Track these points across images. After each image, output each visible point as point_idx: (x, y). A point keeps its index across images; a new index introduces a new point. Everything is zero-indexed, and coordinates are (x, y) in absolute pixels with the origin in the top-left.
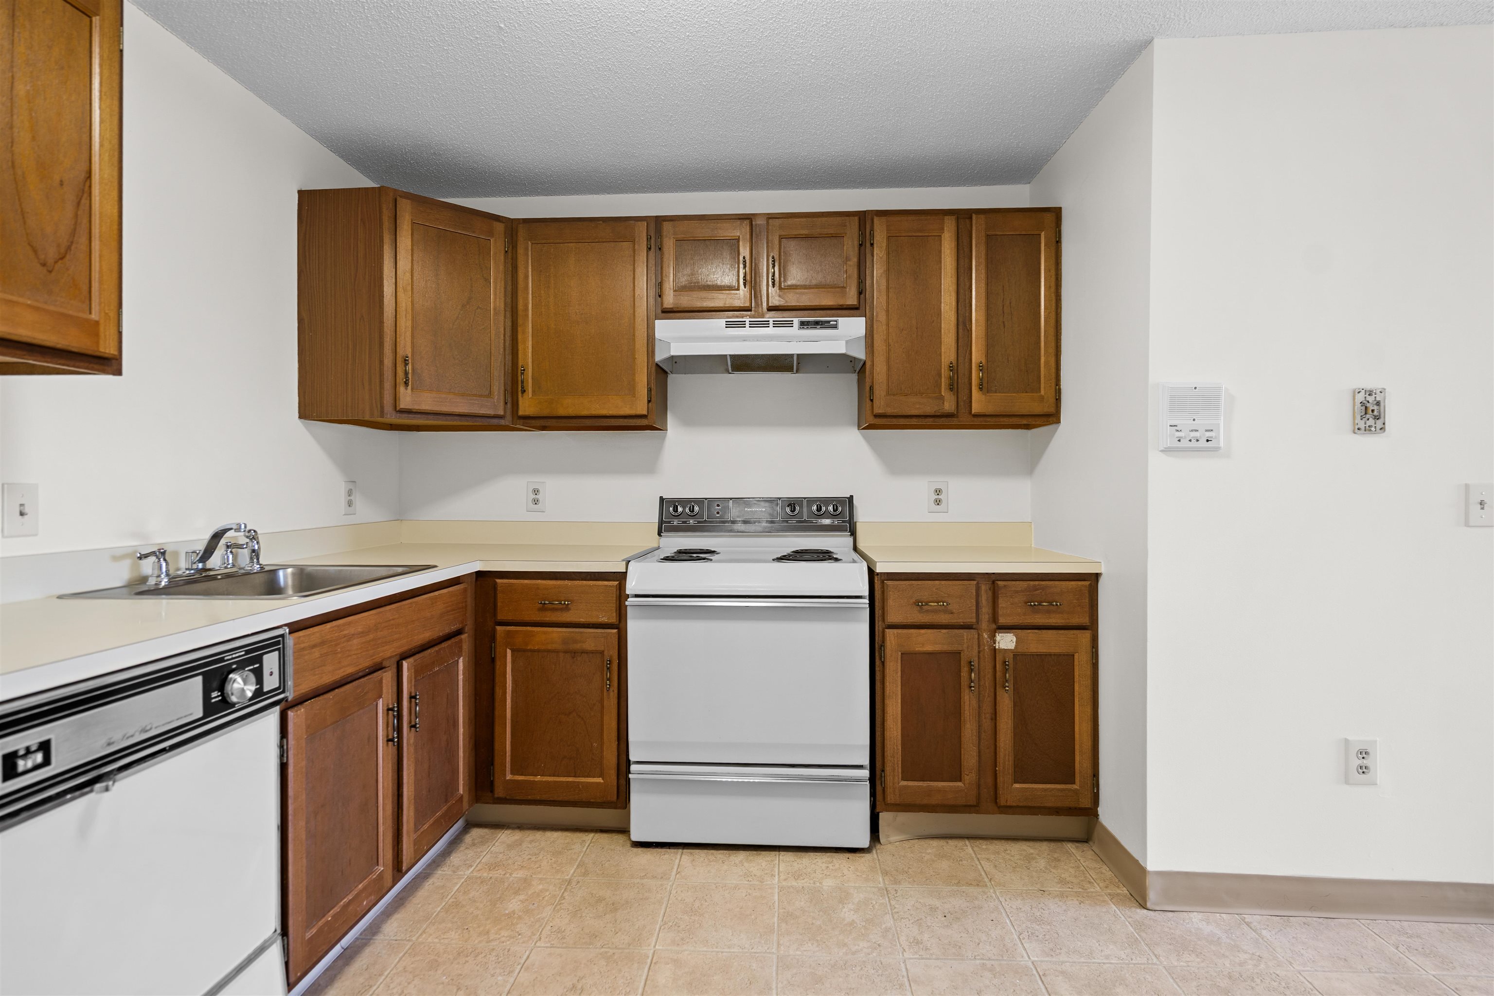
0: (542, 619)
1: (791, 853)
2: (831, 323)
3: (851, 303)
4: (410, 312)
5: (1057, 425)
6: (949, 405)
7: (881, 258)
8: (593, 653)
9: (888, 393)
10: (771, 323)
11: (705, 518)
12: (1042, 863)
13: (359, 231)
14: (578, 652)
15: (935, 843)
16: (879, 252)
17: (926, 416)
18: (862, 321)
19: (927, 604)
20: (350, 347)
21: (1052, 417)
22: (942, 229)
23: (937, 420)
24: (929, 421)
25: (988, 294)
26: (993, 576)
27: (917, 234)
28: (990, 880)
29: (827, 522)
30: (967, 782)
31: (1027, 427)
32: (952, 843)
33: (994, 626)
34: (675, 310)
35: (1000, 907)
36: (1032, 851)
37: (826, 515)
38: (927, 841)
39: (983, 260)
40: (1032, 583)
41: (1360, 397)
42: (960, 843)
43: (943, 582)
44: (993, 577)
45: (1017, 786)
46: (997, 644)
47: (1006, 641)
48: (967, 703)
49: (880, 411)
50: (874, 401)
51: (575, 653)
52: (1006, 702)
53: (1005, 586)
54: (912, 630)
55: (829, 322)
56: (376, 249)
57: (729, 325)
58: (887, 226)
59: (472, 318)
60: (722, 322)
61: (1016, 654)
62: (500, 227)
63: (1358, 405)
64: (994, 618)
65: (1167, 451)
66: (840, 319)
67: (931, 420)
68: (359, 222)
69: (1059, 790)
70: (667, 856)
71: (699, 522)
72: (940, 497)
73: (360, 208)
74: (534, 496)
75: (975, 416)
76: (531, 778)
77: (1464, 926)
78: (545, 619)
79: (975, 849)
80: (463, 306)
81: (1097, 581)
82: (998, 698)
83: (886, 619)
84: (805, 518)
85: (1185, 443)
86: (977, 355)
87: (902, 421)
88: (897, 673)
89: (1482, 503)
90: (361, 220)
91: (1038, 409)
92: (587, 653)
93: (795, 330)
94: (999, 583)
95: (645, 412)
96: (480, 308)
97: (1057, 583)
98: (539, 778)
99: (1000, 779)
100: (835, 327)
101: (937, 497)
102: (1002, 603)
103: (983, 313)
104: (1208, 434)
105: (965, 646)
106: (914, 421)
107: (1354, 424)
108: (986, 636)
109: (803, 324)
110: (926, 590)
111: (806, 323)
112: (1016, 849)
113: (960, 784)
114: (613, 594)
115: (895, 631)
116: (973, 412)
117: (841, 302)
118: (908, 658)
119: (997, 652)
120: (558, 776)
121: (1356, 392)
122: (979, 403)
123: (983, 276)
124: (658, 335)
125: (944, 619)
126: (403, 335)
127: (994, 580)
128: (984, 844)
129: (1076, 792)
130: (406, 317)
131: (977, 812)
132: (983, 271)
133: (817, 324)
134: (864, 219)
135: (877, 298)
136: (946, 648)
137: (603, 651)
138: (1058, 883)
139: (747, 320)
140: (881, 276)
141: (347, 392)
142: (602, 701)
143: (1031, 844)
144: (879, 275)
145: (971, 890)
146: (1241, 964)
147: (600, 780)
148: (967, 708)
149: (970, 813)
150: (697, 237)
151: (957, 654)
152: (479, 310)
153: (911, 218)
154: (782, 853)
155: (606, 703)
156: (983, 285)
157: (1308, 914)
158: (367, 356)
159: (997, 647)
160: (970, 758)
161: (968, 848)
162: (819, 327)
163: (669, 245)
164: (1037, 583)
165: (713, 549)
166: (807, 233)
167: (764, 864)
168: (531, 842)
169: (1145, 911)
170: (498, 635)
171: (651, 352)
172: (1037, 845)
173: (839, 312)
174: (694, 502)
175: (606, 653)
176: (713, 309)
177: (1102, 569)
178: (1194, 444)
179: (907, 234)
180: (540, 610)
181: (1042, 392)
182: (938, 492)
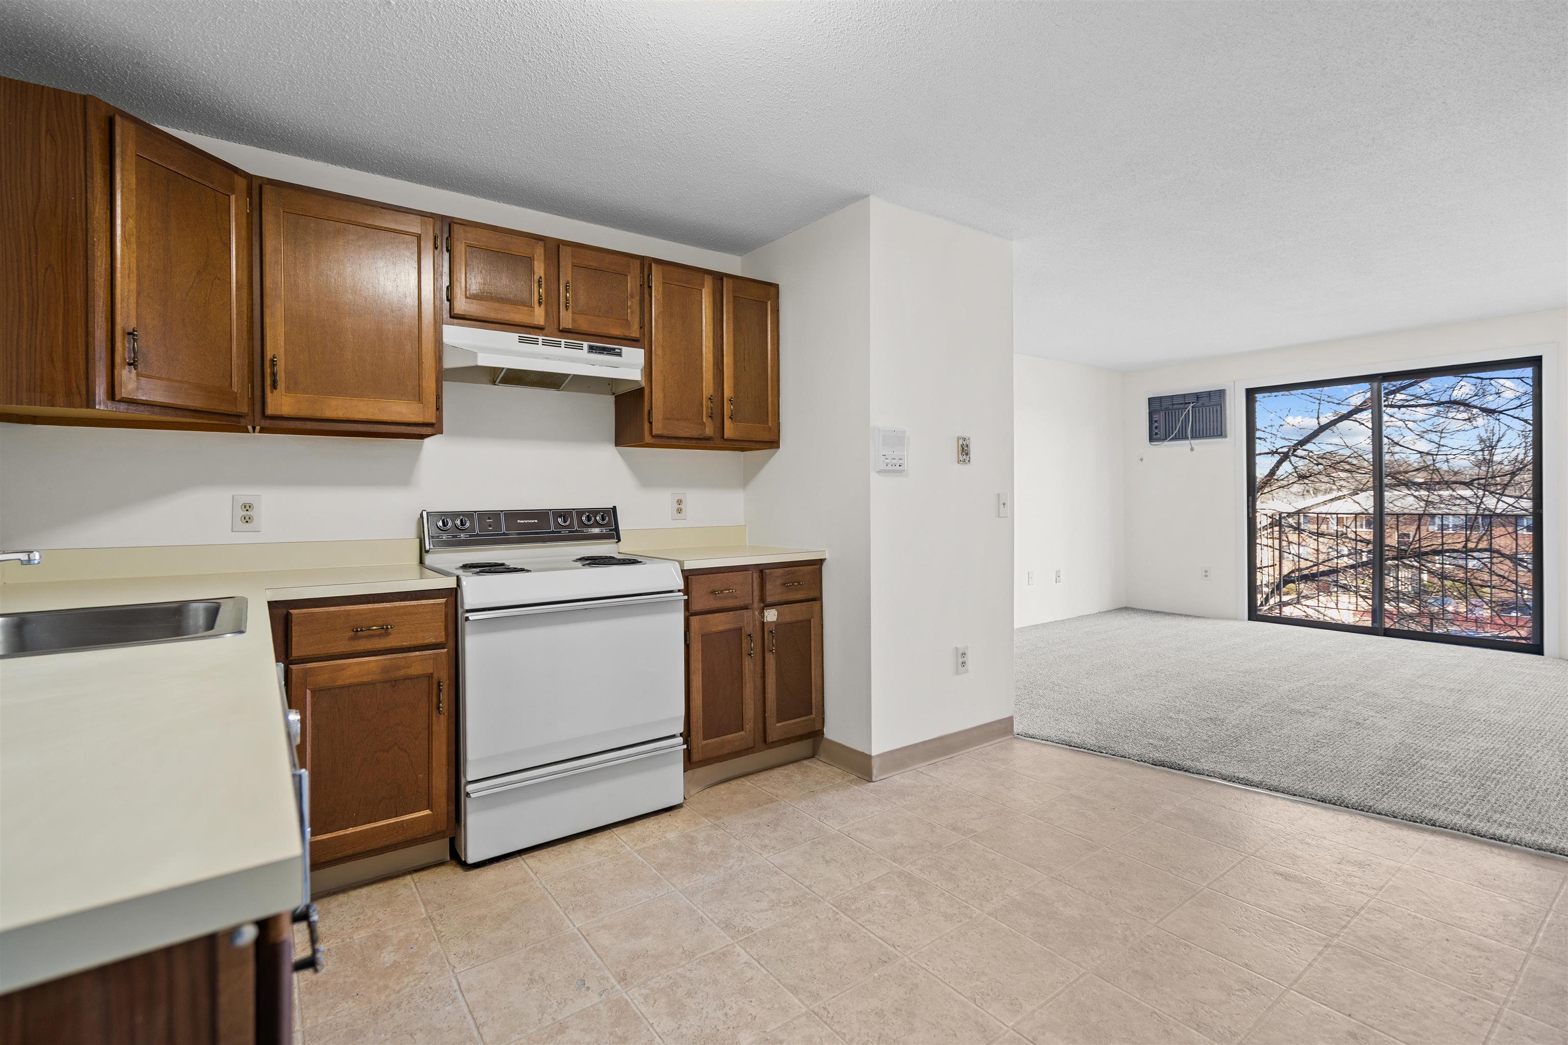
0: (354, 649)
1: (622, 827)
2: (616, 350)
3: (634, 336)
4: (135, 271)
5: (776, 449)
6: (709, 431)
7: (658, 300)
8: (418, 678)
9: (665, 419)
10: (563, 343)
11: (477, 531)
12: (798, 777)
13: (43, 146)
14: (399, 680)
15: (722, 786)
16: (657, 295)
17: (691, 439)
18: (641, 352)
19: (722, 592)
20: (26, 304)
21: (773, 443)
22: (703, 286)
23: (699, 442)
24: (694, 442)
25: (735, 343)
26: (761, 566)
27: (685, 285)
28: (777, 796)
29: (596, 530)
30: (748, 730)
31: (743, 450)
32: (734, 783)
33: (762, 605)
34: (467, 317)
35: (795, 809)
36: (787, 772)
37: (597, 524)
38: (716, 787)
39: (731, 315)
40: (786, 569)
41: (961, 442)
42: (739, 781)
43: (730, 574)
44: (761, 568)
45: (779, 724)
46: (765, 619)
47: (771, 615)
48: (747, 668)
49: (659, 432)
50: (653, 423)
51: (395, 681)
52: (771, 660)
53: (770, 573)
54: (709, 615)
55: (614, 349)
56: (77, 176)
57: (521, 340)
58: (663, 273)
59: (209, 290)
60: (515, 336)
61: (777, 624)
62: (241, 183)
63: (960, 446)
64: (762, 599)
65: (880, 472)
66: (624, 348)
67: (695, 441)
68: (43, 133)
69: (804, 721)
70: (510, 866)
71: (471, 536)
72: (681, 506)
73: (44, 114)
74: (245, 513)
75: (727, 440)
76: (341, 833)
77: (1001, 743)
78: (358, 648)
79: (751, 781)
80: (199, 273)
81: (822, 565)
82: (766, 660)
83: (690, 607)
84: (576, 528)
85: (889, 467)
86: (728, 392)
87: (674, 442)
88: (699, 652)
89: (1004, 504)
90: (47, 132)
91: (767, 438)
92: (411, 679)
93: (584, 353)
94: (767, 571)
95: (433, 421)
96: (219, 279)
97: (801, 568)
98: (351, 830)
99: (768, 723)
100: (619, 354)
101: (679, 506)
102: (769, 587)
103: (731, 357)
104: (900, 461)
105: (745, 622)
106: (682, 443)
107: (959, 458)
108: (757, 614)
109: (592, 349)
110: (717, 582)
111: (595, 348)
112: (777, 773)
113: (743, 733)
114: (441, 612)
115: (698, 617)
116: (725, 437)
117: (626, 333)
118: (707, 637)
119: (765, 624)
120: (375, 821)
121: (959, 439)
122: (730, 430)
123: (731, 328)
124: (446, 340)
125: (731, 603)
126: (126, 300)
127: (762, 570)
128: (755, 778)
129: (813, 720)
130: (129, 277)
131: (753, 752)
132: (732, 325)
133: (602, 350)
134: (646, 263)
135: (655, 334)
136: (733, 626)
137: (432, 674)
138: (816, 784)
139: (540, 338)
140: (658, 315)
141: (17, 368)
142: (429, 728)
143: (783, 768)
144: (657, 315)
145: (770, 805)
146: (932, 792)
147: (427, 812)
148: (747, 671)
149: (748, 754)
150: (492, 247)
151: (739, 630)
152: (217, 280)
153: (681, 270)
154: (614, 830)
155: (435, 728)
156: (731, 336)
157: (943, 758)
158: (61, 322)
159: (765, 621)
160: (750, 711)
161: (747, 783)
162: (605, 353)
163: (460, 248)
164: (789, 569)
165: (500, 562)
166: (596, 265)
167: (606, 841)
168: (340, 906)
169: (872, 783)
170: (293, 676)
171: (439, 358)
172: (787, 767)
173: (623, 341)
174: (463, 515)
175: (435, 675)
176: (508, 322)
177: (827, 556)
178: (893, 468)
179: (678, 284)
180: (352, 639)
181: (770, 424)
182: (680, 502)
